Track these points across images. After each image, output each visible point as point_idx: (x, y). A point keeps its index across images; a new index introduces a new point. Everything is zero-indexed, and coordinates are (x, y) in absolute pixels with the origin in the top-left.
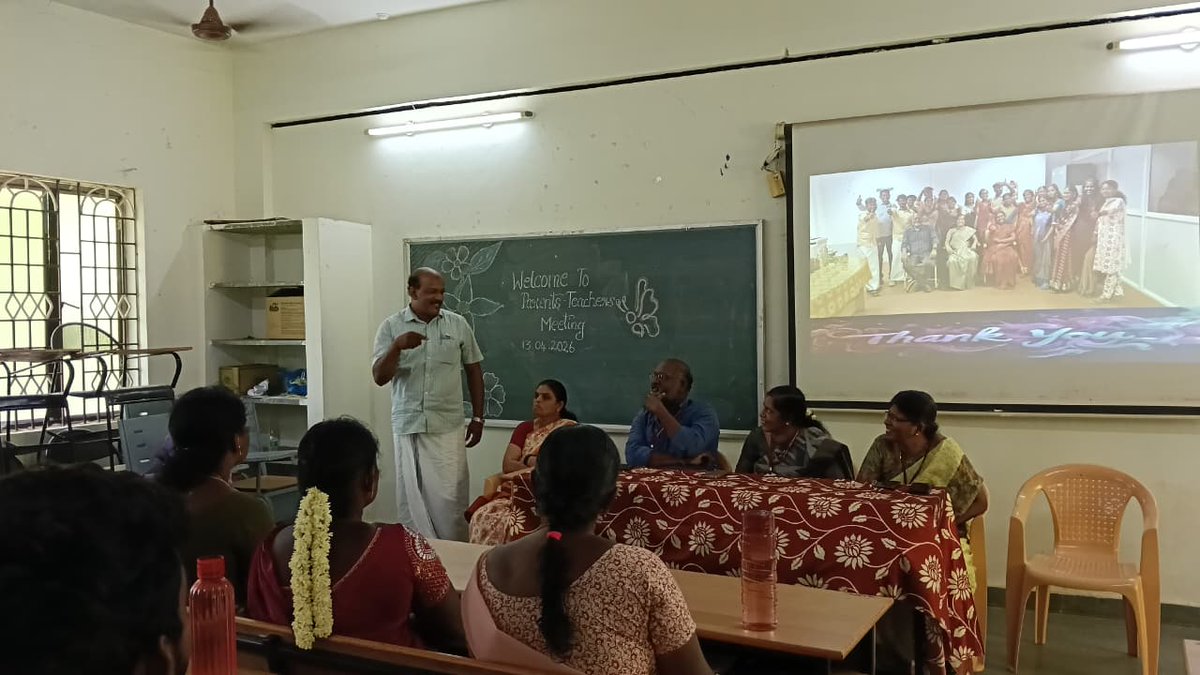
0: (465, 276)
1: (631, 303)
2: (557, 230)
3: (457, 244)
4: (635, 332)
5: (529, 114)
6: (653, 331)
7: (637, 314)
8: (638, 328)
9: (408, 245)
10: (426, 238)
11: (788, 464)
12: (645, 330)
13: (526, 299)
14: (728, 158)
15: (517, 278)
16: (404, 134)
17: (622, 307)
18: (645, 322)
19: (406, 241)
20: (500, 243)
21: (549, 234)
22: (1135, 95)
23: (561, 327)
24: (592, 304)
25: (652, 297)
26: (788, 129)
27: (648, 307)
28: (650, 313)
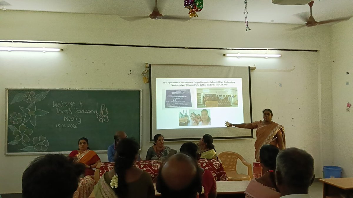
0: (33, 102)
1: (99, 112)
2: (73, 88)
3: (30, 91)
4: (100, 121)
5: (62, 50)
6: (107, 120)
7: (101, 115)
8: (101, 120)
9: (8, 90)
10: (16, 88)
11: (162, 156)
12: (104, 120)
13: (58, 110)
14: (131, 71)
15: (55, 103)
16: (7, 51)
17: (96, 113)
18: (103, 118)
19: (6, 89)
20: (48, 91)
21: (69, 89)
22: (230, 67)
23: (72, 120)
24: (84, 112)
25: (106, 110)
26: (150, 65)
27: (105, 113)
28: (105, 115)
